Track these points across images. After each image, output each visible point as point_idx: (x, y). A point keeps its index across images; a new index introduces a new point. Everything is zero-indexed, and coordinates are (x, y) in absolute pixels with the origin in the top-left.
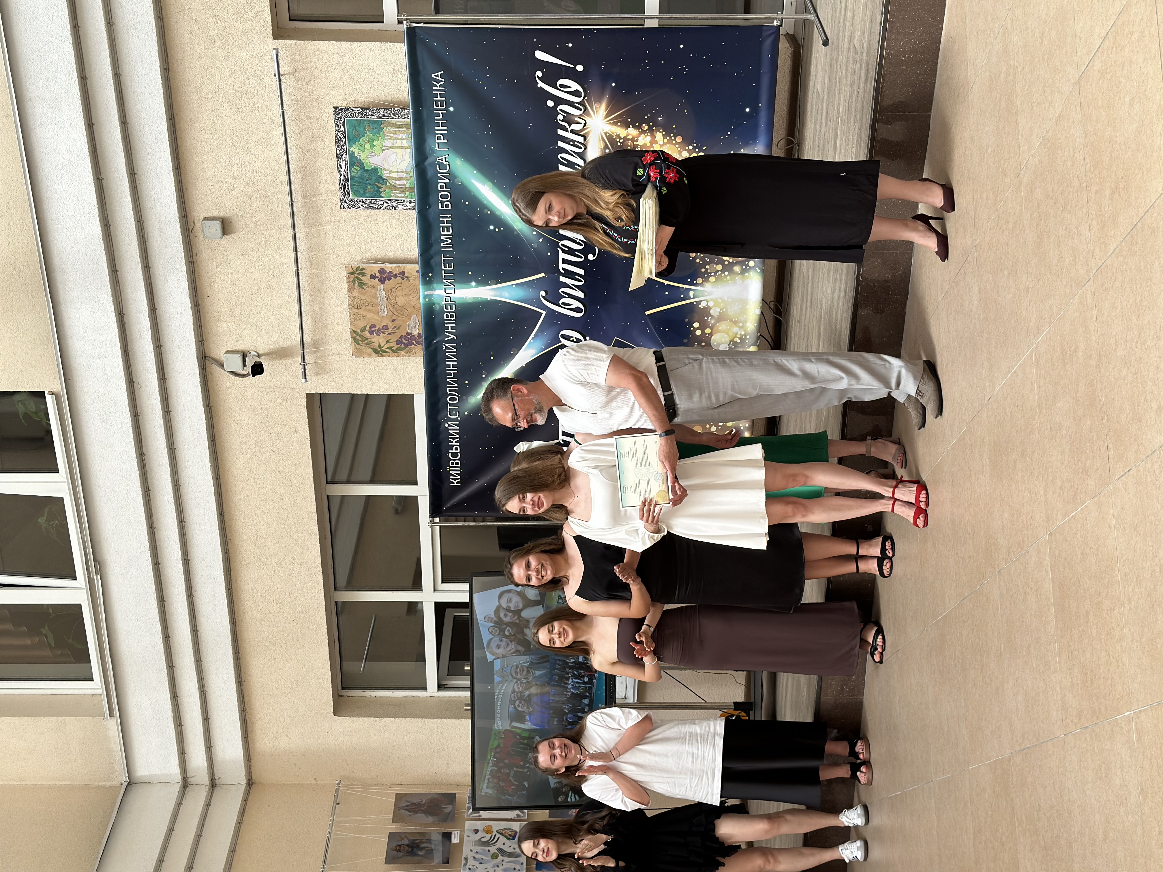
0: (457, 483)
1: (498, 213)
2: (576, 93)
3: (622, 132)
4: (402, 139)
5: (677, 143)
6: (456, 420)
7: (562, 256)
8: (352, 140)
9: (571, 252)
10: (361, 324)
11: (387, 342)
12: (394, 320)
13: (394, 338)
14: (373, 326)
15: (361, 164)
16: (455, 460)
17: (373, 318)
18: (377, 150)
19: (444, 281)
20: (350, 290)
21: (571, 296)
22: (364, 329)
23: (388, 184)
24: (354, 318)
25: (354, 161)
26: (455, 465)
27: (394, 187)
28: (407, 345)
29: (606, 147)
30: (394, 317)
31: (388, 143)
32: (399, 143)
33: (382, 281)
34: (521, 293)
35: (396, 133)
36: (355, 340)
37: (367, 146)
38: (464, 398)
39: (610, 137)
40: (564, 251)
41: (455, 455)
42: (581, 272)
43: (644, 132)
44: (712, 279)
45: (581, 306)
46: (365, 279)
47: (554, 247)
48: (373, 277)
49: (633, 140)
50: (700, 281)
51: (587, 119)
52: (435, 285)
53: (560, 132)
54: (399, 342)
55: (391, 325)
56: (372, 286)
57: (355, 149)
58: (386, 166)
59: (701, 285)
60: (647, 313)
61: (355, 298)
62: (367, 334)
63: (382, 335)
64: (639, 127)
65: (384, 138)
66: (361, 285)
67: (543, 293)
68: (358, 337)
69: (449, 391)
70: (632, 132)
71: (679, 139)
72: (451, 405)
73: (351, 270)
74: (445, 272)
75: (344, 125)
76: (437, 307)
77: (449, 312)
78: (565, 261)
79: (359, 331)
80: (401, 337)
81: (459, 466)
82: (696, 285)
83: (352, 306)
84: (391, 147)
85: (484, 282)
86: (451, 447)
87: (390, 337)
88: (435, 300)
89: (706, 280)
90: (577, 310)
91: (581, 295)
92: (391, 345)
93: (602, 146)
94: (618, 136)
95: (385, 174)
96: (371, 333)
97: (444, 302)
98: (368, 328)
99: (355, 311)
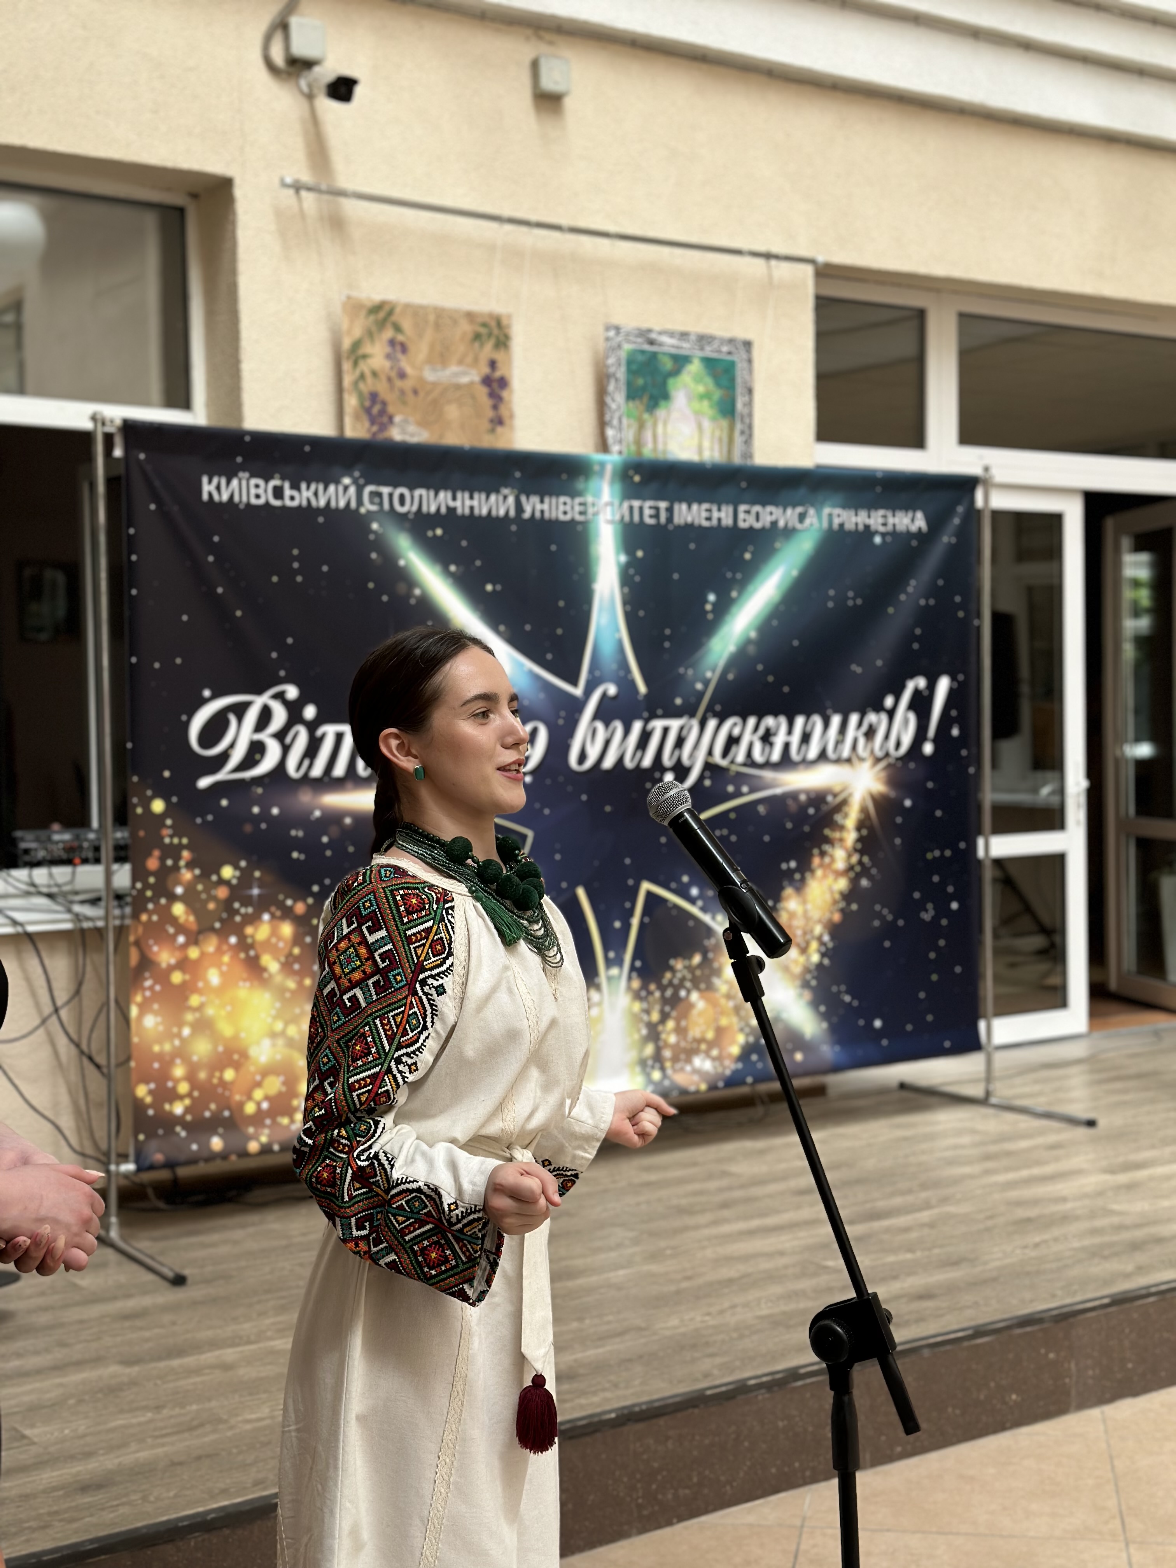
0: (210, 494)
1: (734, 609)
2: (898, 745)
3: (850, 820)
4: (712, 449)
5: (832, 913)
6: (360, 502)
7: (675, 724)
8: (710, 363)
9: (680, 742)
10: (407, 325)
11: (375, 374)
12: (415, 392)
13: (382, 388)
14: (404, 349)
15: (676, 372)
16: (266, 491)
17: (421, 350)
18: (696, 405)
19: (626, 505)
20: (470, 316)
21: (607, 743)
22: (398, 328)
23: (646, 416)
24: (417, 312)
25: (680, 361)
26: (253, 491)
27: (641, 426)
28: (368, 411)
29: (835, 795)
30: (422, 394)
31: (707, 424)
32: (706, 444)
33: (487, 381)
34: (608, 649)
35: (720, 440)
36: (376, 308)
37: (701, 389)
38: (407, 525)
39: (845, 802)
40: (682, 728)
41: (278, 493)
42: (647, 762)
43: (849, 856)
44: (637, 1006)
45: (589, 763)
46: (489, 346)
47: (688, 711)
48: (493, 364)
49: (841, 840)
50: (636, 984)
51: (867, 764)
52: (618, 487)
53: (854, 718)
54: (374, 396)
55: (407, 384)
56: (476, 360)
57: (695, 367)
58: (675, 415)
59: (629, 988)
60: (581, 892)
61: (455, 322)
62: (389, 333)
63: (387, 364)
64: (856, 850)
65: (713, 419)
66: (477, 337)
67: (612, 690)
68: (382, 315)
69: (421, 497)
70: (851, 837)
71: (837, 917)
72: (391, 495)
73: (504, 322)
74: (641, 509)
75: (730, 353)
76: (580, 485)
77: (572, 508)
78: (666, 730)
79: (394, 318)
80: (384, 404)
81: (254, 501)
82: (630, 978)
83: (440, 313)
84: (700, 427)
85: (626, 579)
86: (295, 486)
87: (384, 378)
88: (593, 484)
89: (637, 996)
90: (582, 757)
91: (608, 763)
92: (369, 379)
93: (837, 789)
94: (846, 816)
95: (661, 413)
96: (392, 343)
97: (589, 499)
98: (400, 338)
99: (432, 318)
